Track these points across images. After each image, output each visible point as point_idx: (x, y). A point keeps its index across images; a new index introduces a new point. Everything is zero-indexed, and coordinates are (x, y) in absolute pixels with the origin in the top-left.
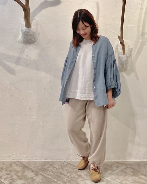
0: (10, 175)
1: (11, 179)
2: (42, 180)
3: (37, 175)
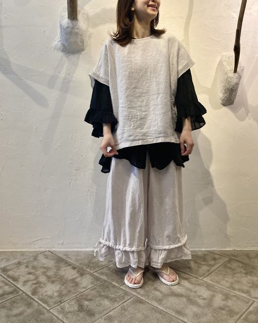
0: (34, 275)
1: (35, 282)
2: (92, 283)
3: (82, 275)
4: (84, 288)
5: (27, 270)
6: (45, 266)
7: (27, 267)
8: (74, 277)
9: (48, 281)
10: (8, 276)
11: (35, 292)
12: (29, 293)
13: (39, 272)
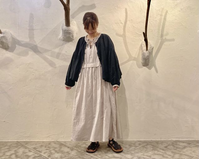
0: (49, 150)
1: (49, 153)
2: (76, 153)
3: (72, 150)
4: (72, 155)
5: (46, 148)
6: (54, 147)
7: (46, 147)
8: (68, 151)
9: (56, 152)
10: (37, 151)
11: (49, 156)
12: (47, 157)
13: (51, 149)
